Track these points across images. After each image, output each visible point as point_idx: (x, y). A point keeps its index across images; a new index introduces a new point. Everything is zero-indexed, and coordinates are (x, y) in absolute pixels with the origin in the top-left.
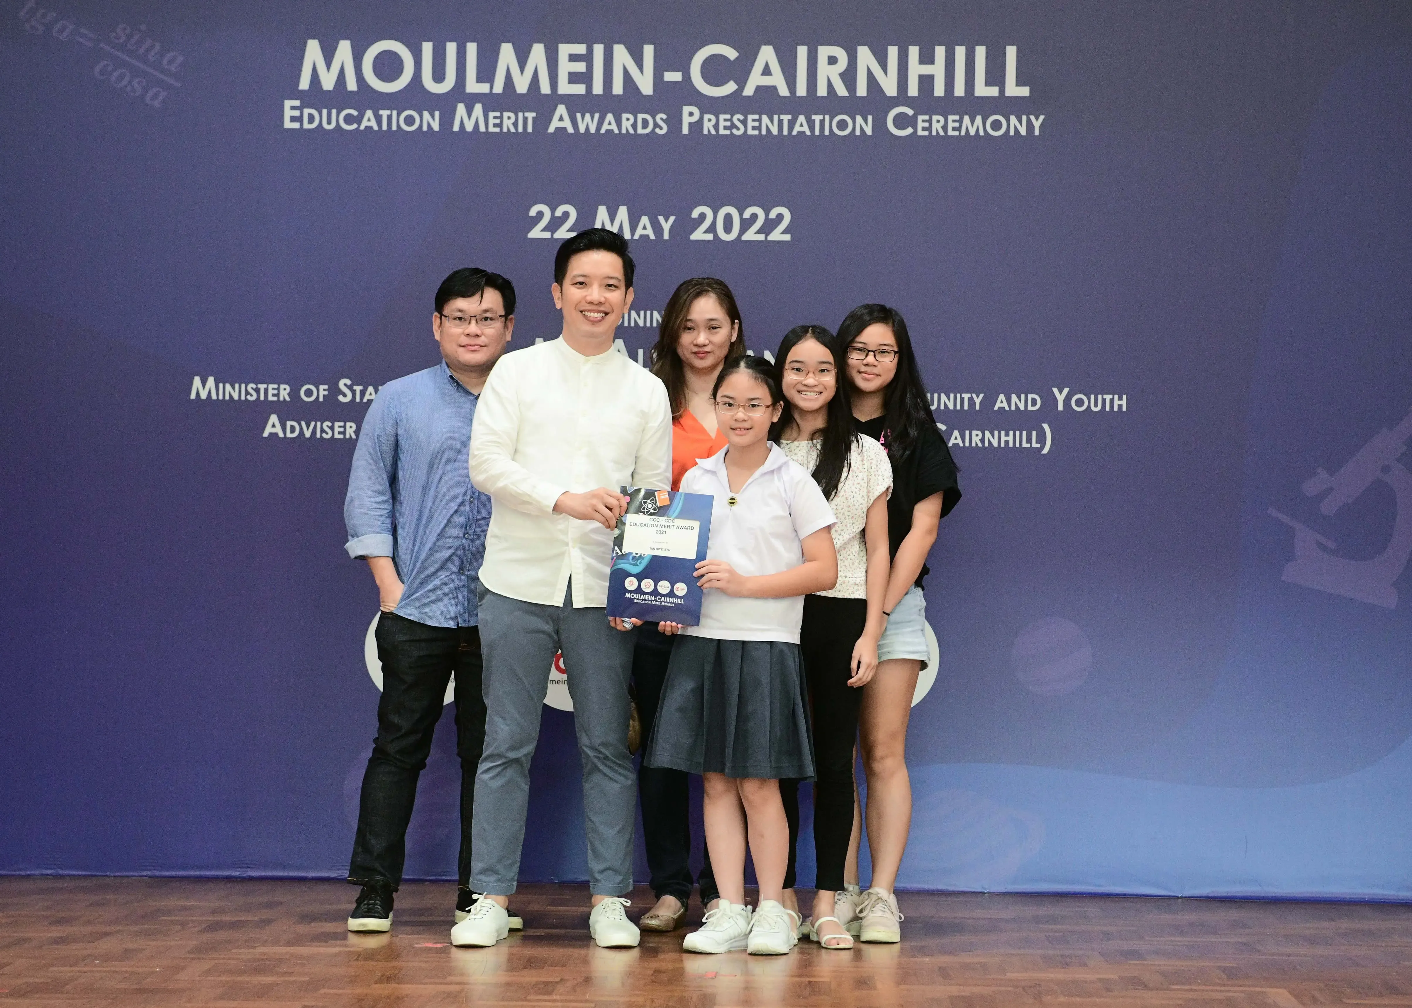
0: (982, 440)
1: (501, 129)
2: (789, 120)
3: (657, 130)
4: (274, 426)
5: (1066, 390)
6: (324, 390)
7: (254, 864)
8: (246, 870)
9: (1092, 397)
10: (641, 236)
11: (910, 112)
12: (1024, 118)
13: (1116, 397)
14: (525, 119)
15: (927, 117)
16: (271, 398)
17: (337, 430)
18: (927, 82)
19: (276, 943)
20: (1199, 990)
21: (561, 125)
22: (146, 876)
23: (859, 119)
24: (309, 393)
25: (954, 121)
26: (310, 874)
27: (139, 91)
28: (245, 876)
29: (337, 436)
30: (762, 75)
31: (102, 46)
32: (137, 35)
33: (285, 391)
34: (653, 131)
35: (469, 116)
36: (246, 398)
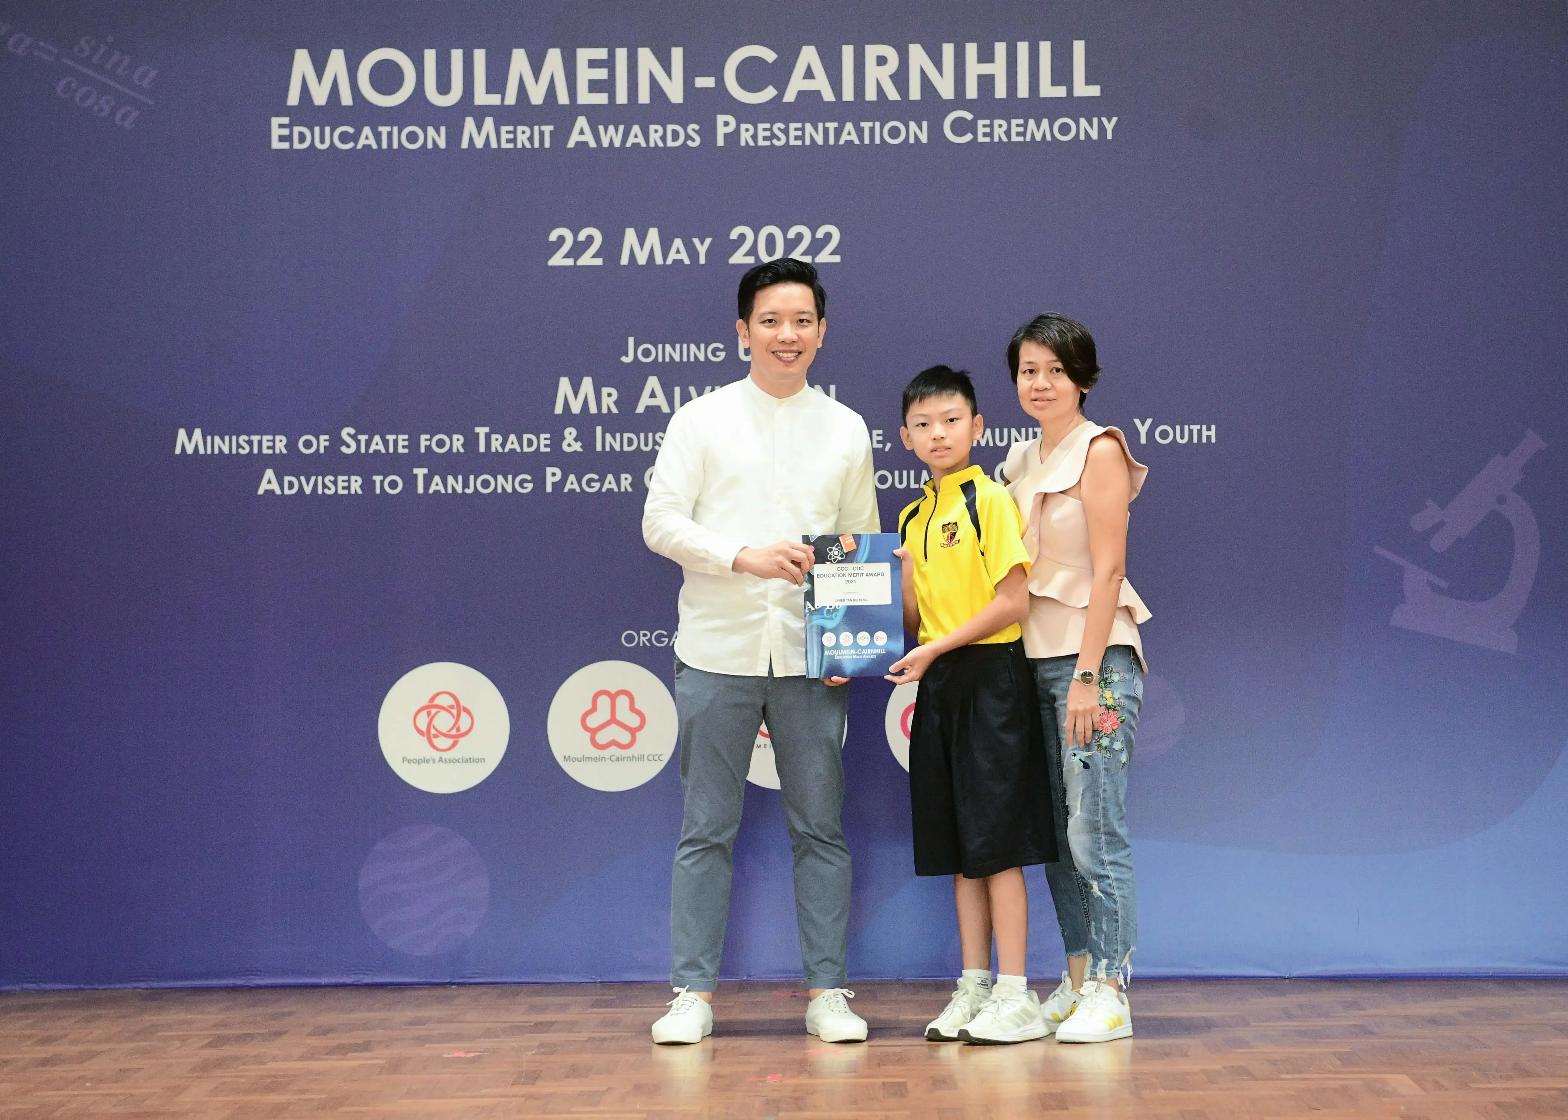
1: (515, 145)
2: (835, 128)
3: (690, 143)
4: (269, 482)
5: (1149, 421)
6: (325, 440)
7: (260, 971)
8: (251, 977)
9: (1178, 428)
10: (675, 261)
11: (969, 116)
12: (1095, 120)
13: (1204, 427)
14: (542, 134)
15: (987, 122)
16: (265, 451)
17: (341, 484)
18: (986, 82)
19: (288, 1058)
20: (1312, 1079)
21: (582, 138)
22: (140, 988)
23: (913, 125)
24: (308, 444)
25: (1018, 125)
26: (323, 981)
27: (107, 110)
28: (251, 984)
29: (341, 492)
30: (804, 78)
31: (65, 61)
32: (103, 48)
33: (281, 443)
34: (684, 144)
35: (479, 131)
36: (237, 451)
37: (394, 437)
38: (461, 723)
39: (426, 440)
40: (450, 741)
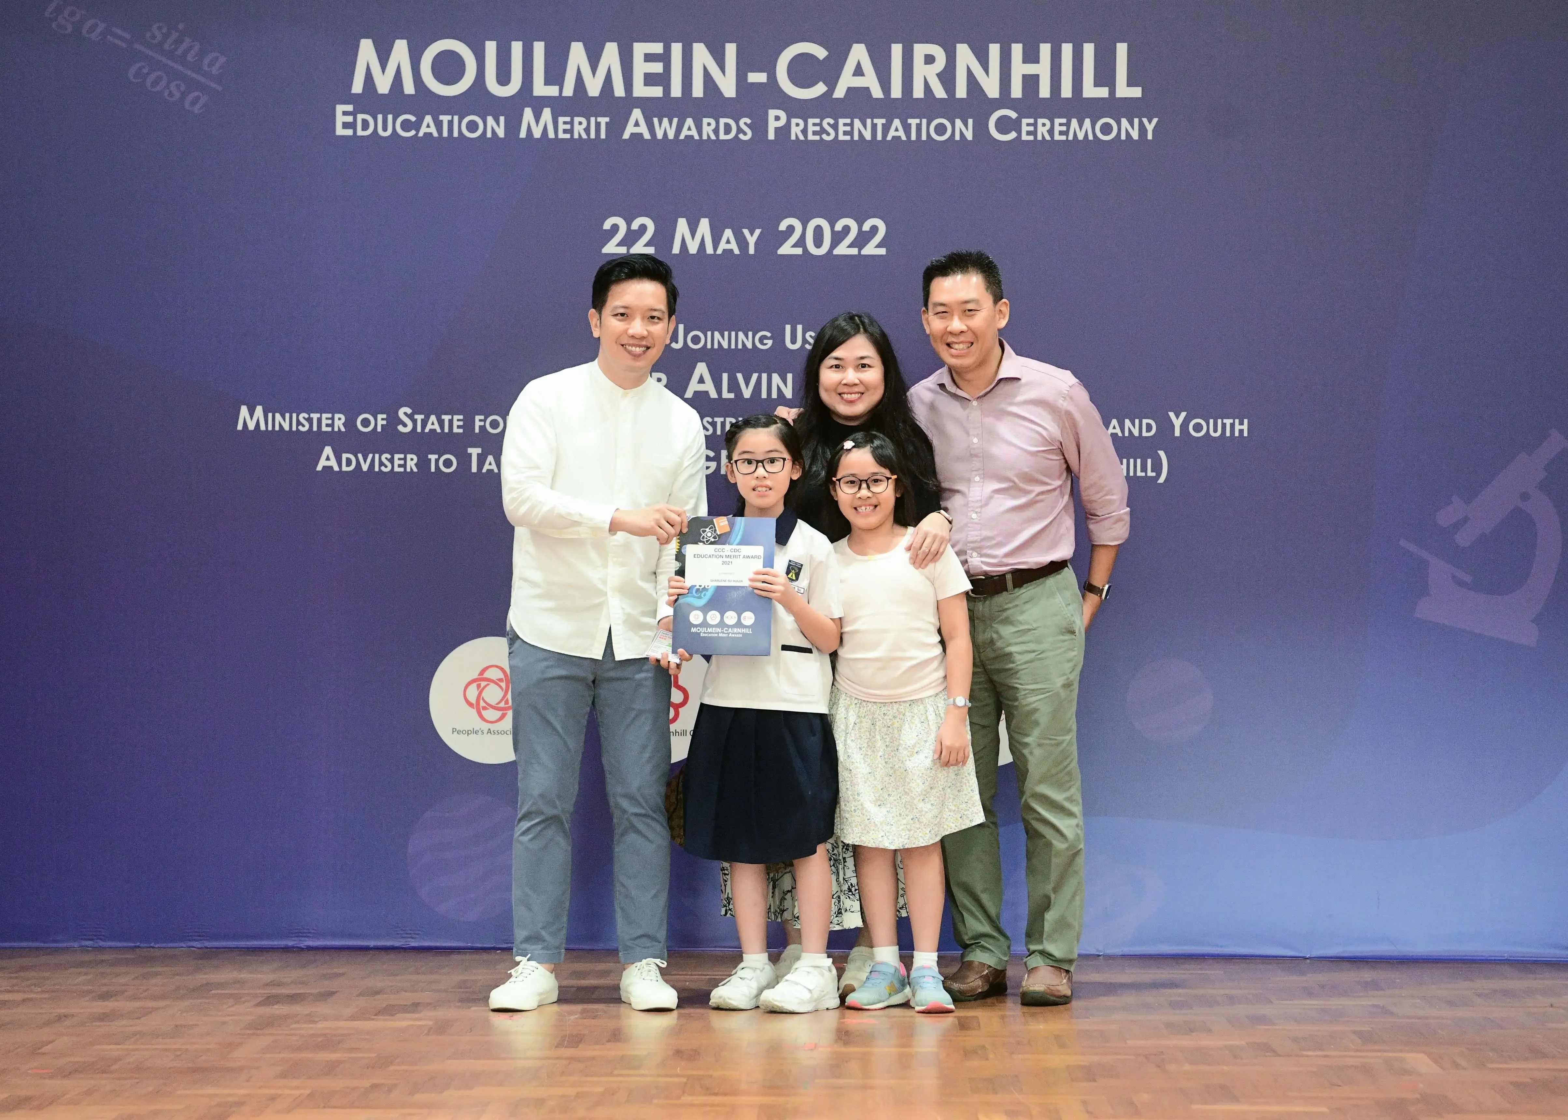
1: (572, 135)
2: (883, 124)
3: (741, 136)
4: (328, 459)
5: (1183, 415)
6: (383, 419)
7: (311, 933)
8: (303, 939)
9: (1211, 421)
10: (725, 251)
11: (1013, 115)
12: (1136, 121)
13: (1237, 421)
14: (598, 125)
15: (1031, 121)
16: (324, 429)
17: (397, 462)
18: (1031, 82)
19: (337, 1018)
20: (1333, 1057)
21: (637, 130)
22: (195, 947)
23: (959, 123)
24: (366, 423)
25: (1061, 125)
26: (372, 943)
27: (177, 95)
28: (302, 945)
29: (397, 469)
30: (854, 75)
31: (137, 46)
32: (175, 35)
33: (340, 421)
34: (736, 136)
35: (537, 121)
36: (297, 427)
37: (450, 417)
39: (480, 420)
40: (499, 714)
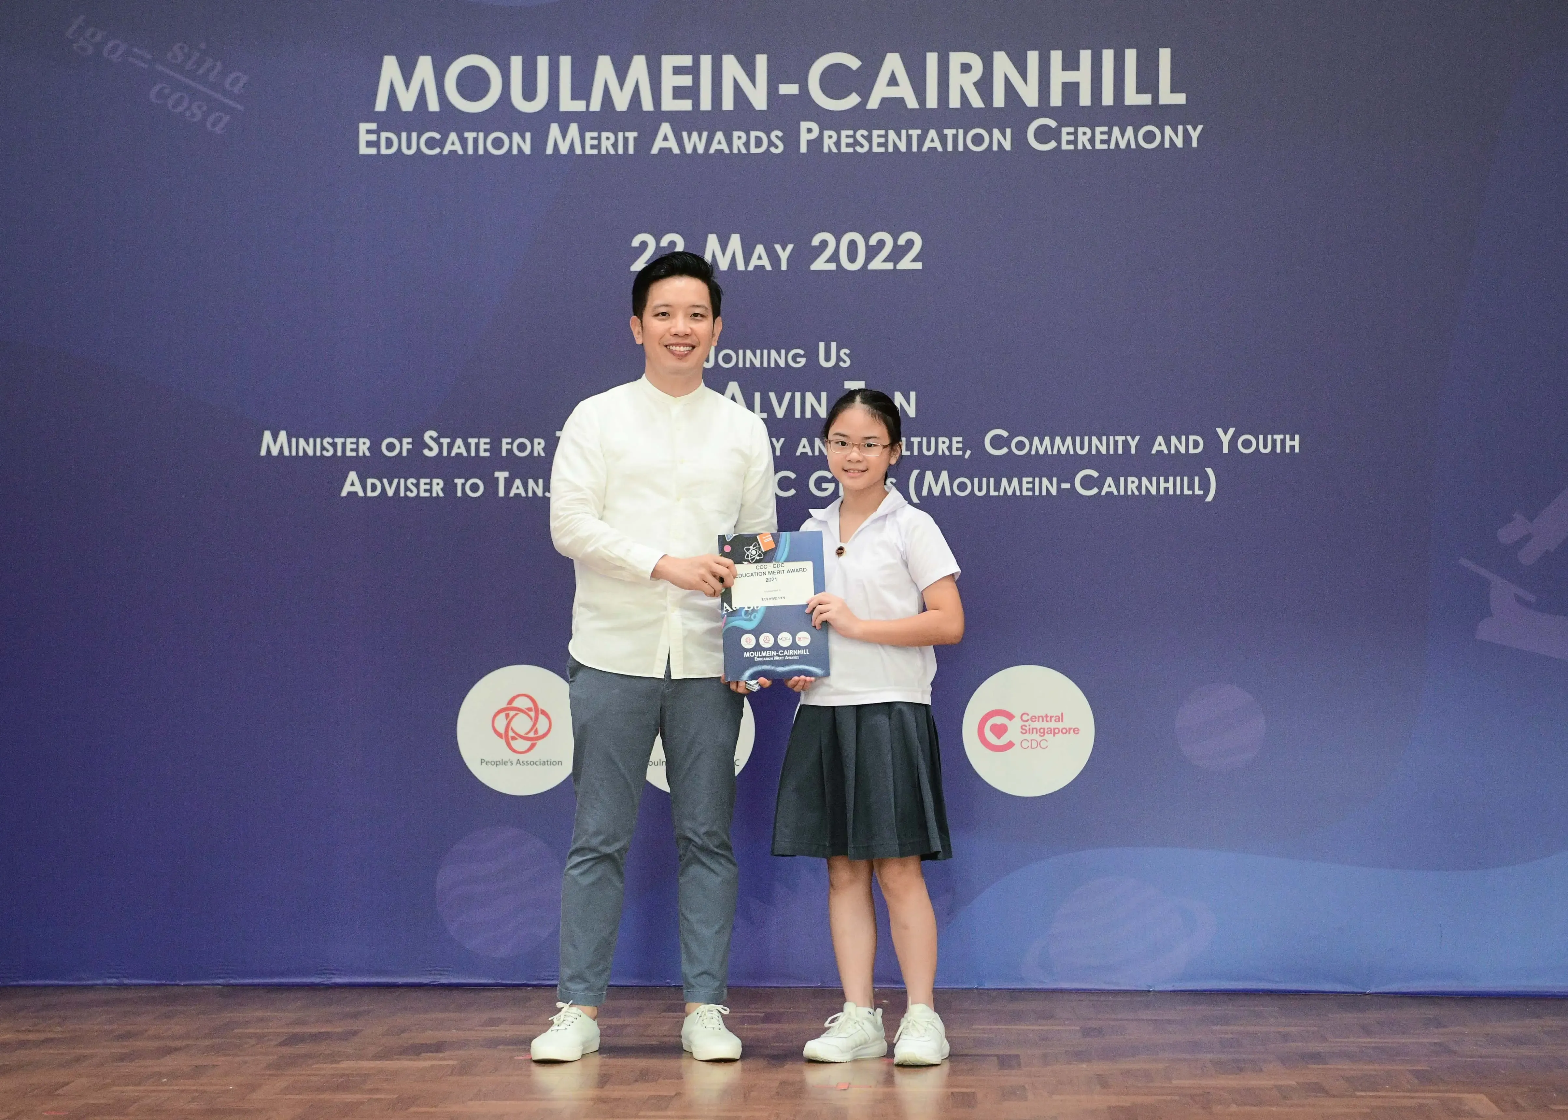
0: (1139, 488)
1: (600, 151)
2: (918, 135)
3: (773, 150)
4: (353, 484)
5: (1231, 431)
6: (408, 443)
7: (337, 970)
8: (330, 976)
9: (1261, 437)
10: (756, 267)
11: (1053, 124)
12: (1180, 128)
13: (1288, 437)
14: (626, 140)
15: (1072, 130)
16: (349, 453)
17: (423, 487)
18: (1071, 90)
19: (362, 1057)
20: (1387, 1097)
21: (665, 145)
22: (218, 985)
23: (996, 133)
24: (391, 447)
25: (1102, 133)
26: (400, 980)
27: (199, 116)
28: (329, 983)
29: (423, 494)
30: (888, 85)
31: (159, 67)
32: (196, 55)
33: (364, 446)
34: (768, 149)
35: (564, 137)
36: (321, 453)
37: (476, 440)
38: (538, 725)
39: (508, 443)
40: (528, 744)
